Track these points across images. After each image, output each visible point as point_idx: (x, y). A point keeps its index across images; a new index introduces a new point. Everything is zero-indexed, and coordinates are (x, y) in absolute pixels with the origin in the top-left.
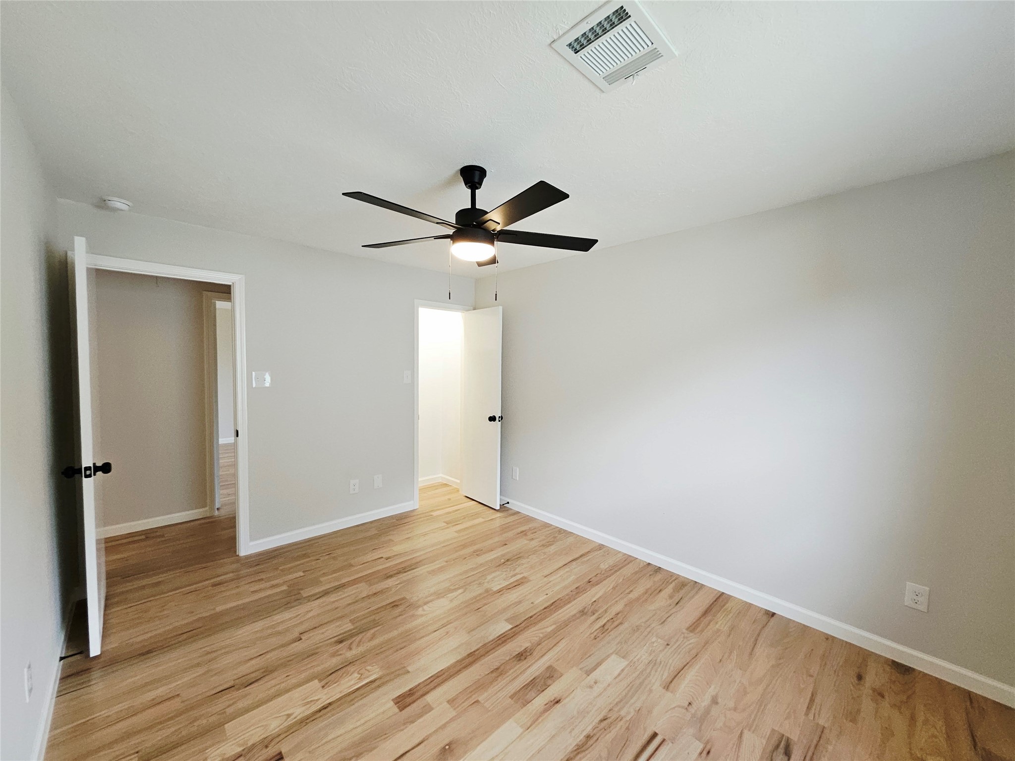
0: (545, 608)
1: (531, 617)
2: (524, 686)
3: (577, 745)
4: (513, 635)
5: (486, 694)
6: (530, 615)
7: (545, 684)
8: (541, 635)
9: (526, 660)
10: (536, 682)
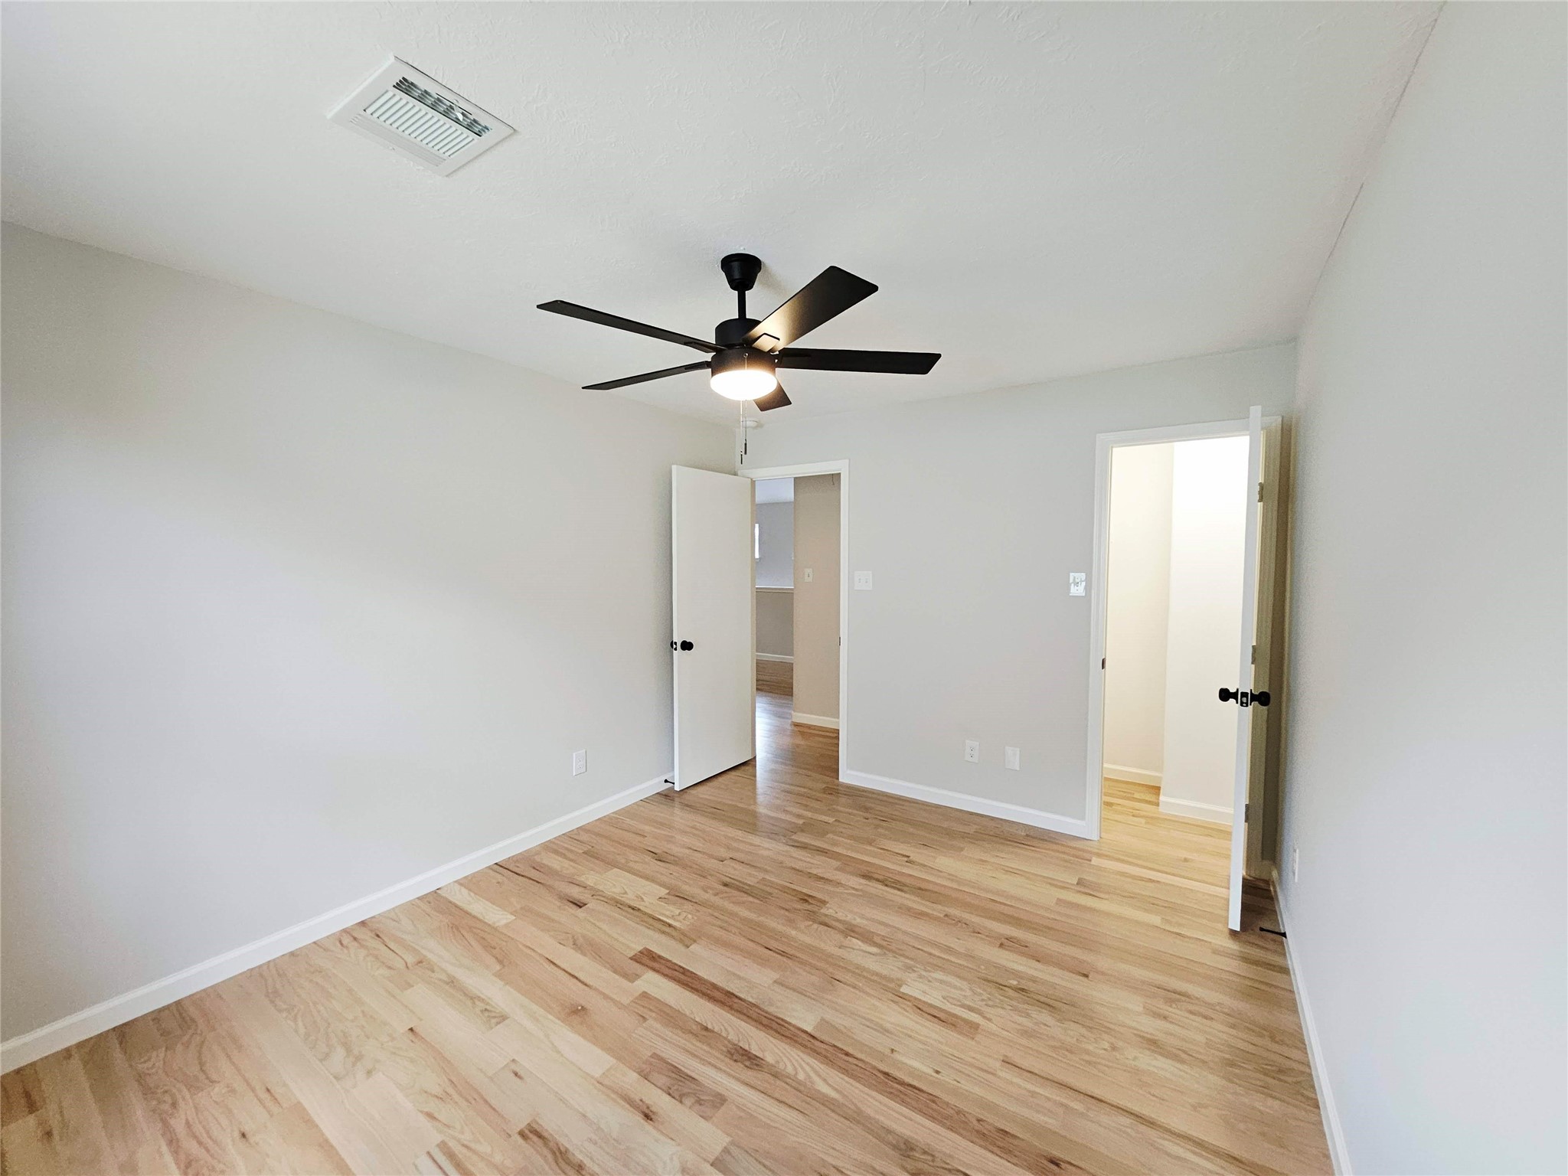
0: (886, 1074)
1: (847, 1054)
2: (676, 1067)
3: (567, 1150)
4: (790, 1036)
5: (658, 1026)
6: (850, 1050)
7: (681, 1096)
8: (801, 1076)
9: (732, 1062)
10: (687, 1082)
